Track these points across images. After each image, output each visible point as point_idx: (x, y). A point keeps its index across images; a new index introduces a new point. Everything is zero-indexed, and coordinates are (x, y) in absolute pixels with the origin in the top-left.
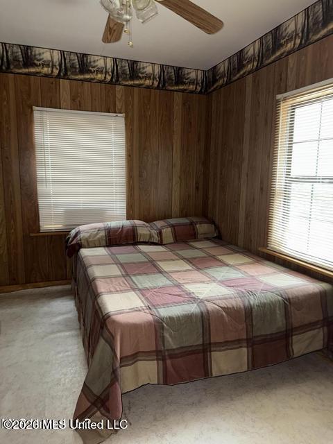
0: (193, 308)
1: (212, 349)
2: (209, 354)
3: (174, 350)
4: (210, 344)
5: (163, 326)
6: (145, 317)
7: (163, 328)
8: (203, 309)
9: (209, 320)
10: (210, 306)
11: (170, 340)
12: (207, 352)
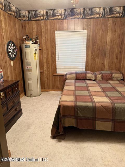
0: (90, 104)
1: (96, 120)
2: (95, 121)
3: (81, 117)
4: (96, 118)
5: (77, 108)
6: (72, 104)
7: (77, 109)
8: (94, 105)
9: (96, 109)
10: (97, 105)
11: (80, 113)
12: (94, 120)
